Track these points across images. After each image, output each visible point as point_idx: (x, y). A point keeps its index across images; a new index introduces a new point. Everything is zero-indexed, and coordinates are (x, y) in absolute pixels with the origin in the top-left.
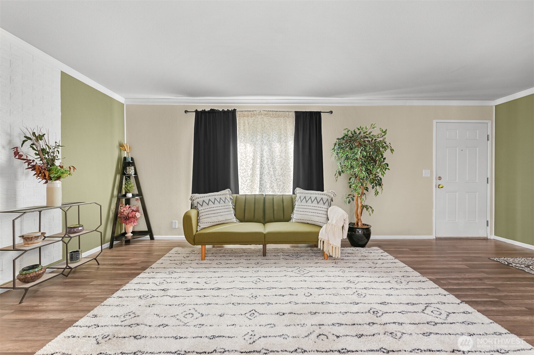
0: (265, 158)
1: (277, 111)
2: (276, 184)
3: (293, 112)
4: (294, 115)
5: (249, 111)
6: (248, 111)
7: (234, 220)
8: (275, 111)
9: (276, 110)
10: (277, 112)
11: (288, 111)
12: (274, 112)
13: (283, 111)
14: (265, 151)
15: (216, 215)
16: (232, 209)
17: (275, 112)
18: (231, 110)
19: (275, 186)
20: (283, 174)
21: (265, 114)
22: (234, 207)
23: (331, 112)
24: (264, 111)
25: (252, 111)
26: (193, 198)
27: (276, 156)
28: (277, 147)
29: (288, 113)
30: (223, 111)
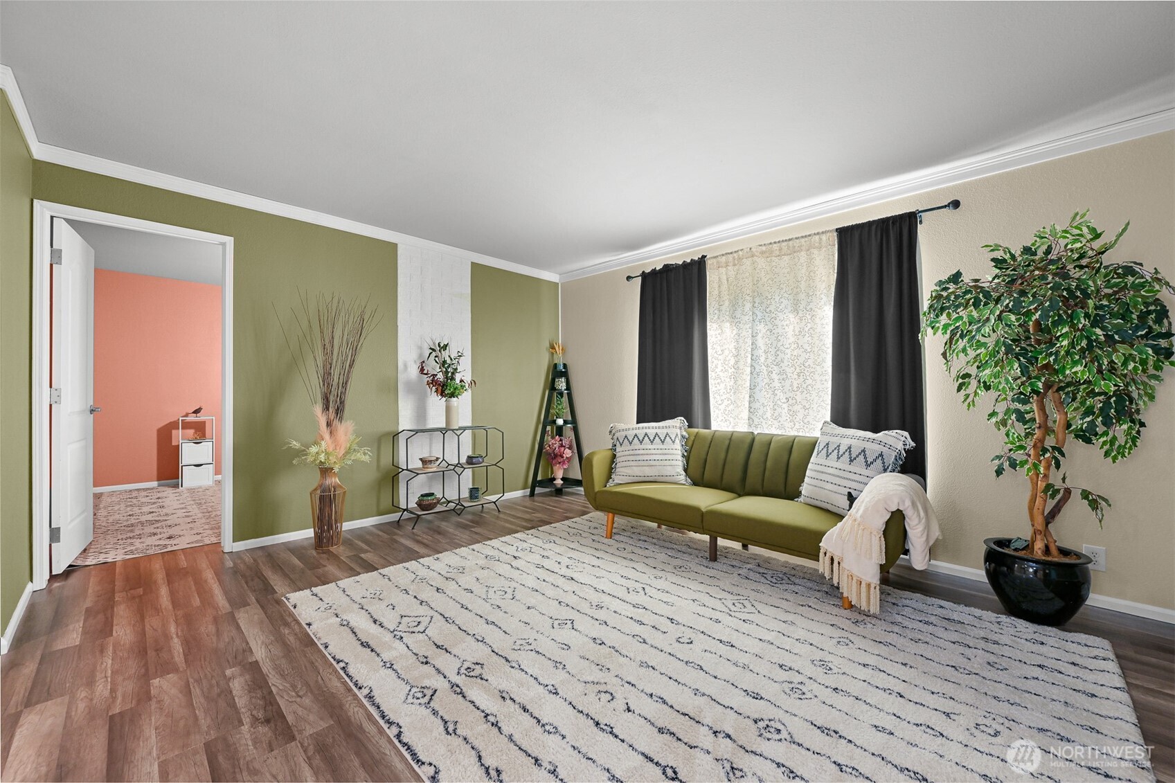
0: (760, 352)
1: (790, 240)
2: (786, 410)
3: (831, 231)
4: (834, 238)
5: (729, 253)
6: (726, 254)
7: (682, 477)
8: (786, 240)
9: (787, 238)
10: (791, 243)
11: (818, 234)
12: (784, 244)
13: (806, 236)
14: (760, 335)
15: (643, 463)
16: (680, 458)
17: (786, 243)
18: (697, 259)
19: (783, 414)
20: (805, 386)
21: (762, 253)
22: (686, 454)
23: (956, 204)
24: (761, 245)
25: (735, 252)
26: (613, 432)
27: (788, 346)
28: (789, 324)
29: (817, 237)
30: (685, 265)
